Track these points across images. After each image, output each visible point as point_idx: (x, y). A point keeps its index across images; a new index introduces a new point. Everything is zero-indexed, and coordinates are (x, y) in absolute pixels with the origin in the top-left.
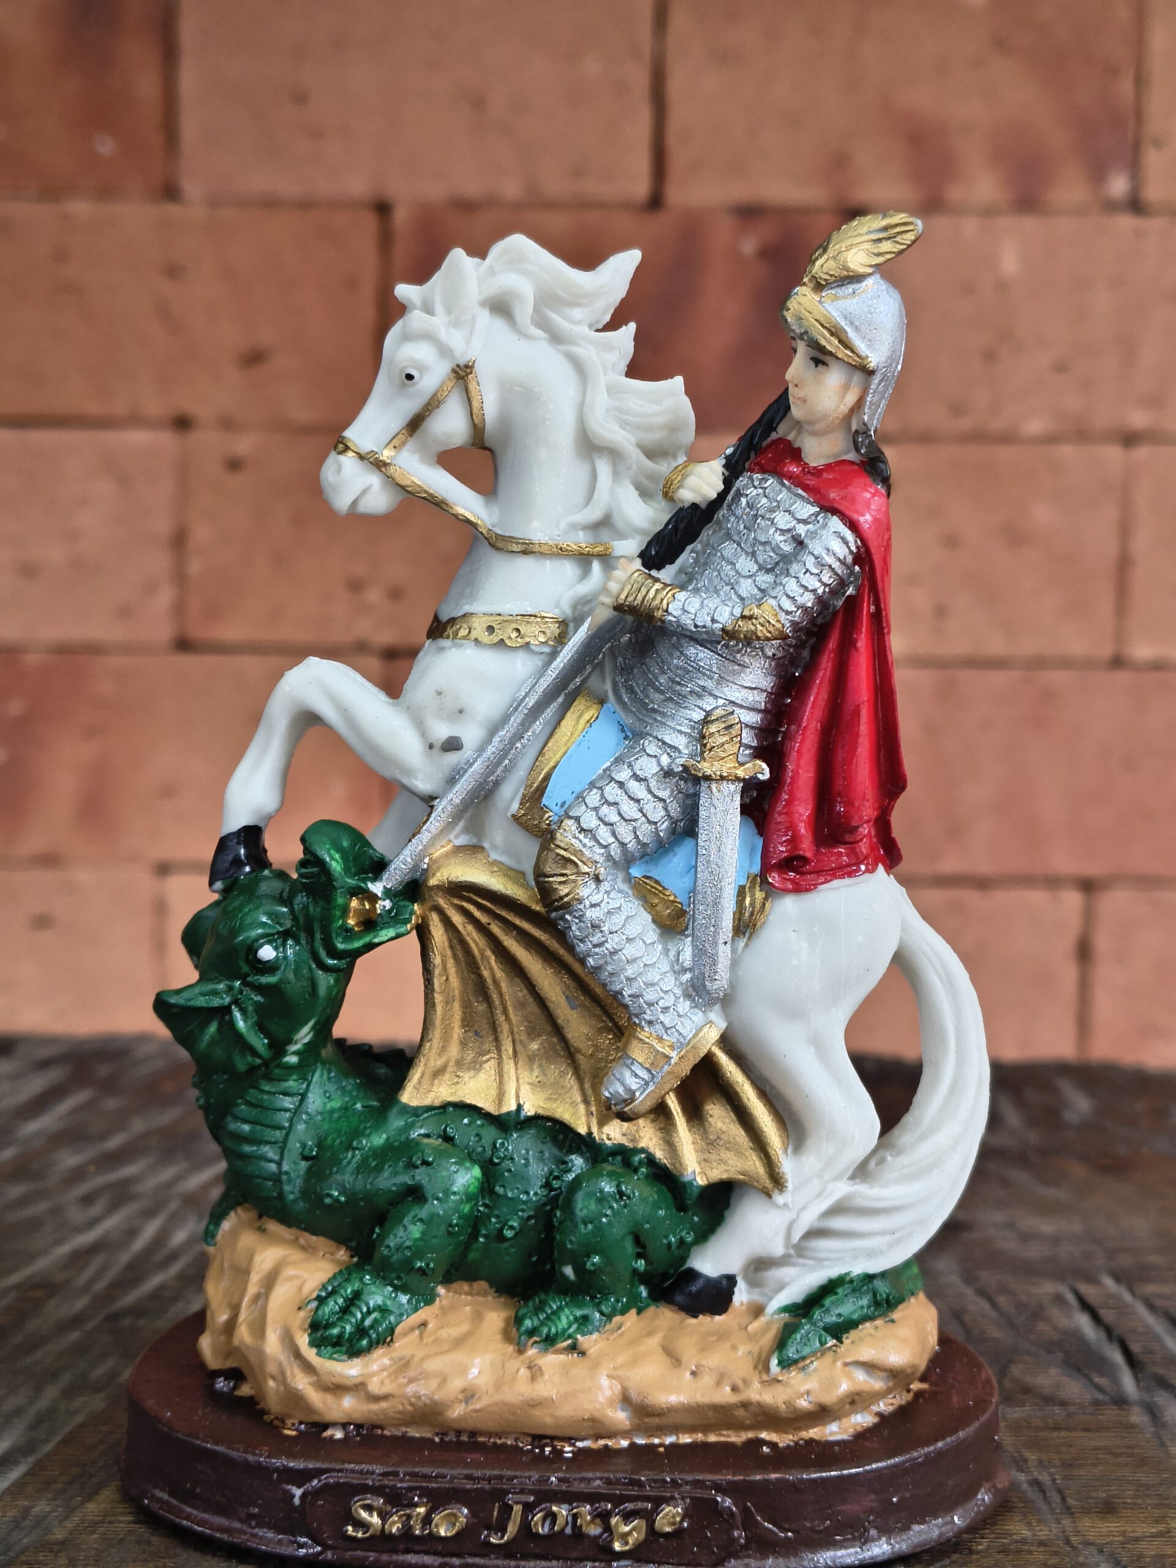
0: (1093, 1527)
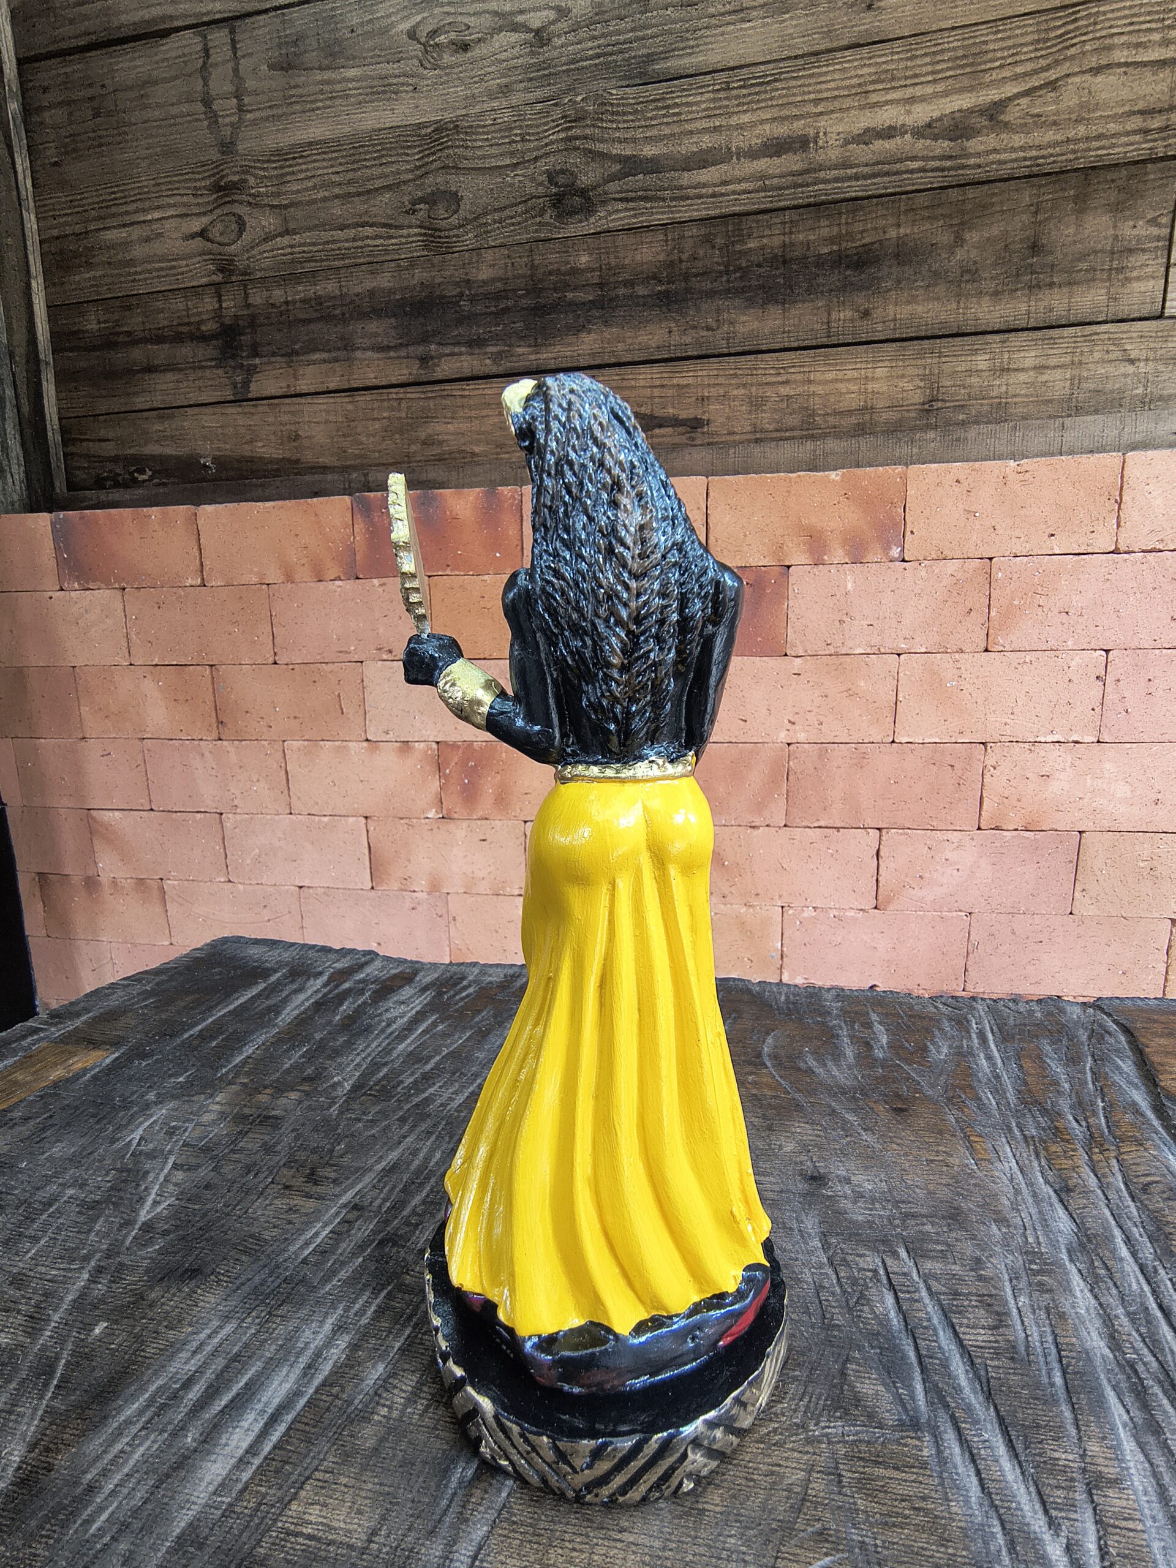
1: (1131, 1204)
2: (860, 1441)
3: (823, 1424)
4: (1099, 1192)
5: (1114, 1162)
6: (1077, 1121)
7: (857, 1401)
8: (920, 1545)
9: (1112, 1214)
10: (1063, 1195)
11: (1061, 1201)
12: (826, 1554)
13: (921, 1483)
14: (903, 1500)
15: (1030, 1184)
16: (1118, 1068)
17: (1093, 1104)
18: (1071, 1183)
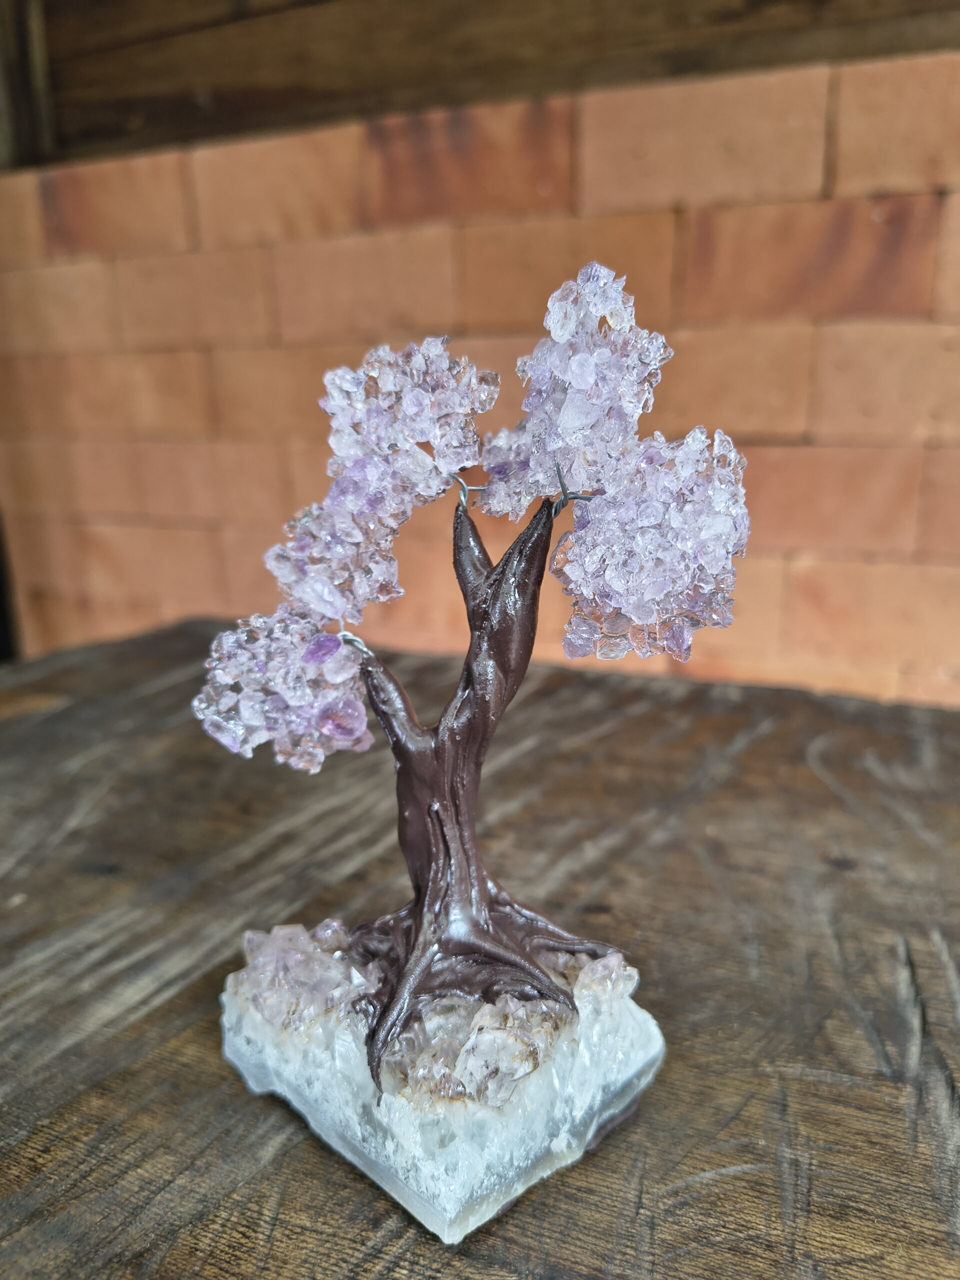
0: (820, 1235)
2: (820, 1082)
3: (778, 1063)
7: (830, 1049)
8: (866, 1170)
12: (746, 1162)
13: (886, 1123)
14: (858, 1134)
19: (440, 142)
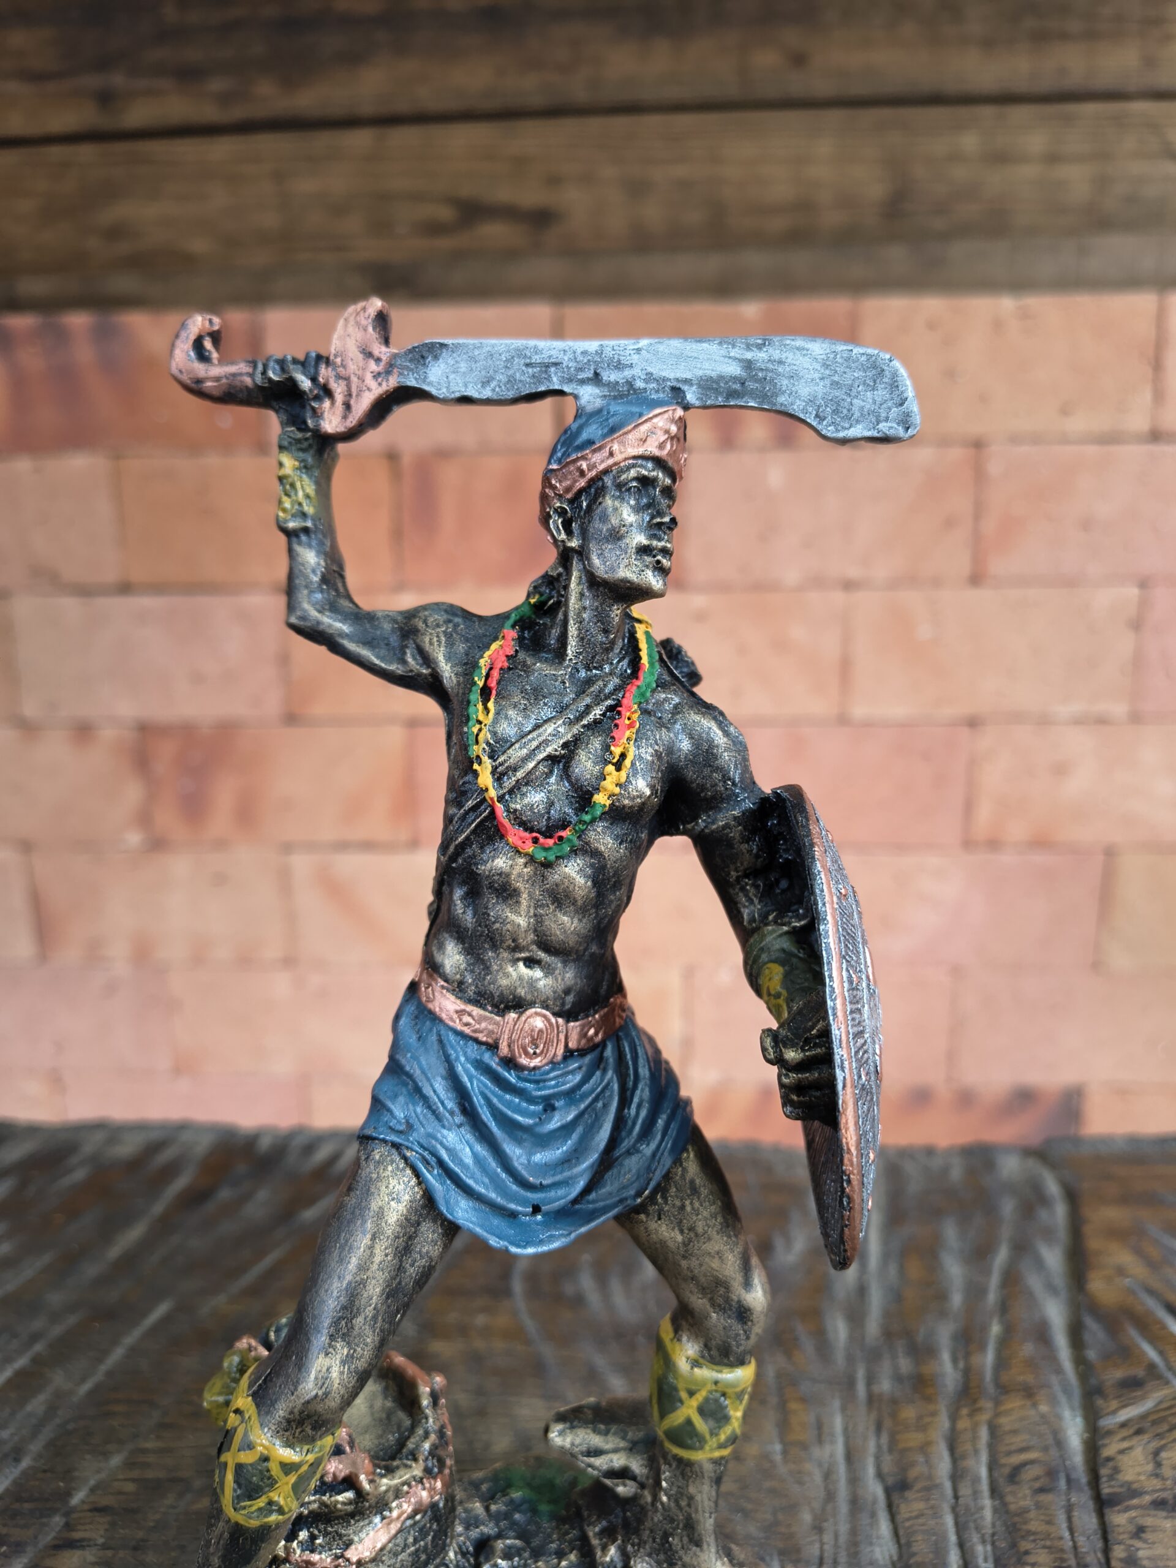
1: (987, 1502)
4: (948, 1485)
5: (984, 1434)
6: (955, 1360)
9: (957, 1524)
10: (895, 1497)
11: (890, 1506)
15: (854, 1480)
16: (1039, 1264)
17: (985, 1329)
18: (912, 1474)
19: (84, 353)
